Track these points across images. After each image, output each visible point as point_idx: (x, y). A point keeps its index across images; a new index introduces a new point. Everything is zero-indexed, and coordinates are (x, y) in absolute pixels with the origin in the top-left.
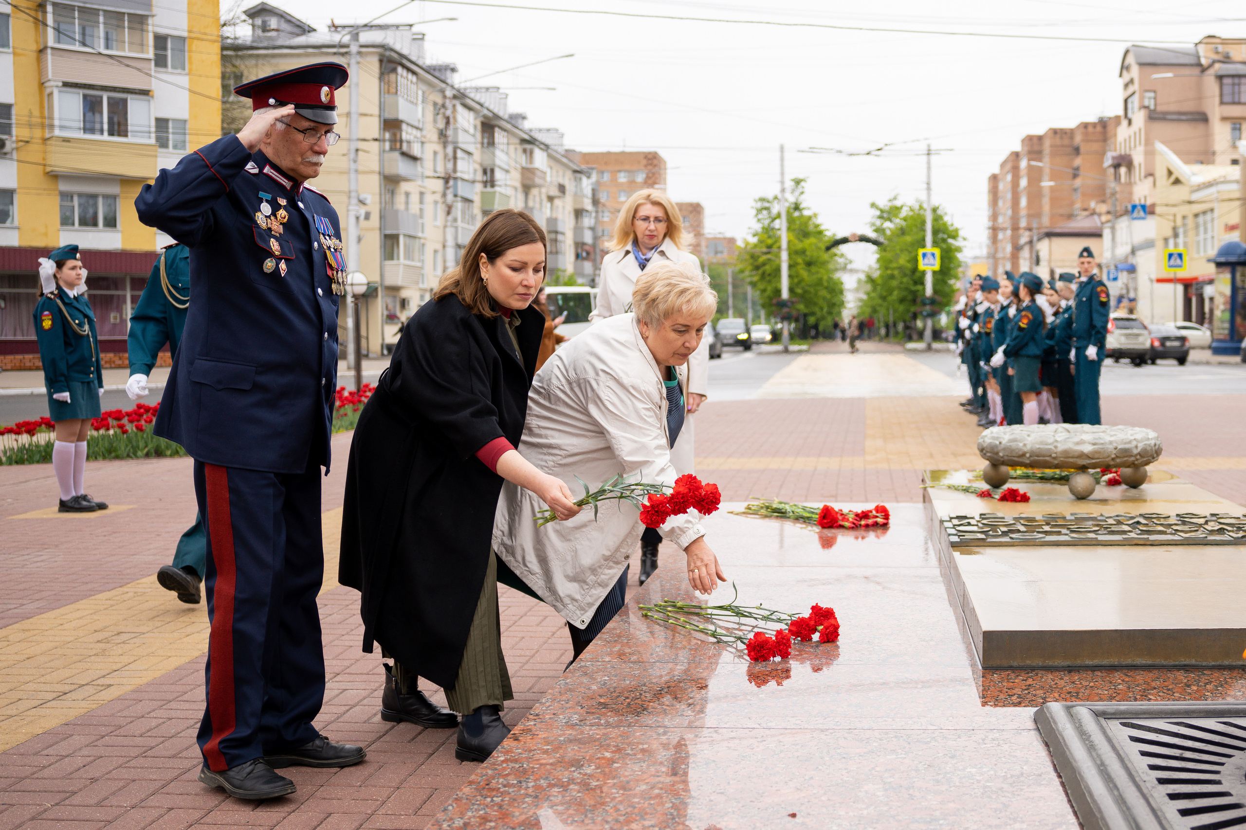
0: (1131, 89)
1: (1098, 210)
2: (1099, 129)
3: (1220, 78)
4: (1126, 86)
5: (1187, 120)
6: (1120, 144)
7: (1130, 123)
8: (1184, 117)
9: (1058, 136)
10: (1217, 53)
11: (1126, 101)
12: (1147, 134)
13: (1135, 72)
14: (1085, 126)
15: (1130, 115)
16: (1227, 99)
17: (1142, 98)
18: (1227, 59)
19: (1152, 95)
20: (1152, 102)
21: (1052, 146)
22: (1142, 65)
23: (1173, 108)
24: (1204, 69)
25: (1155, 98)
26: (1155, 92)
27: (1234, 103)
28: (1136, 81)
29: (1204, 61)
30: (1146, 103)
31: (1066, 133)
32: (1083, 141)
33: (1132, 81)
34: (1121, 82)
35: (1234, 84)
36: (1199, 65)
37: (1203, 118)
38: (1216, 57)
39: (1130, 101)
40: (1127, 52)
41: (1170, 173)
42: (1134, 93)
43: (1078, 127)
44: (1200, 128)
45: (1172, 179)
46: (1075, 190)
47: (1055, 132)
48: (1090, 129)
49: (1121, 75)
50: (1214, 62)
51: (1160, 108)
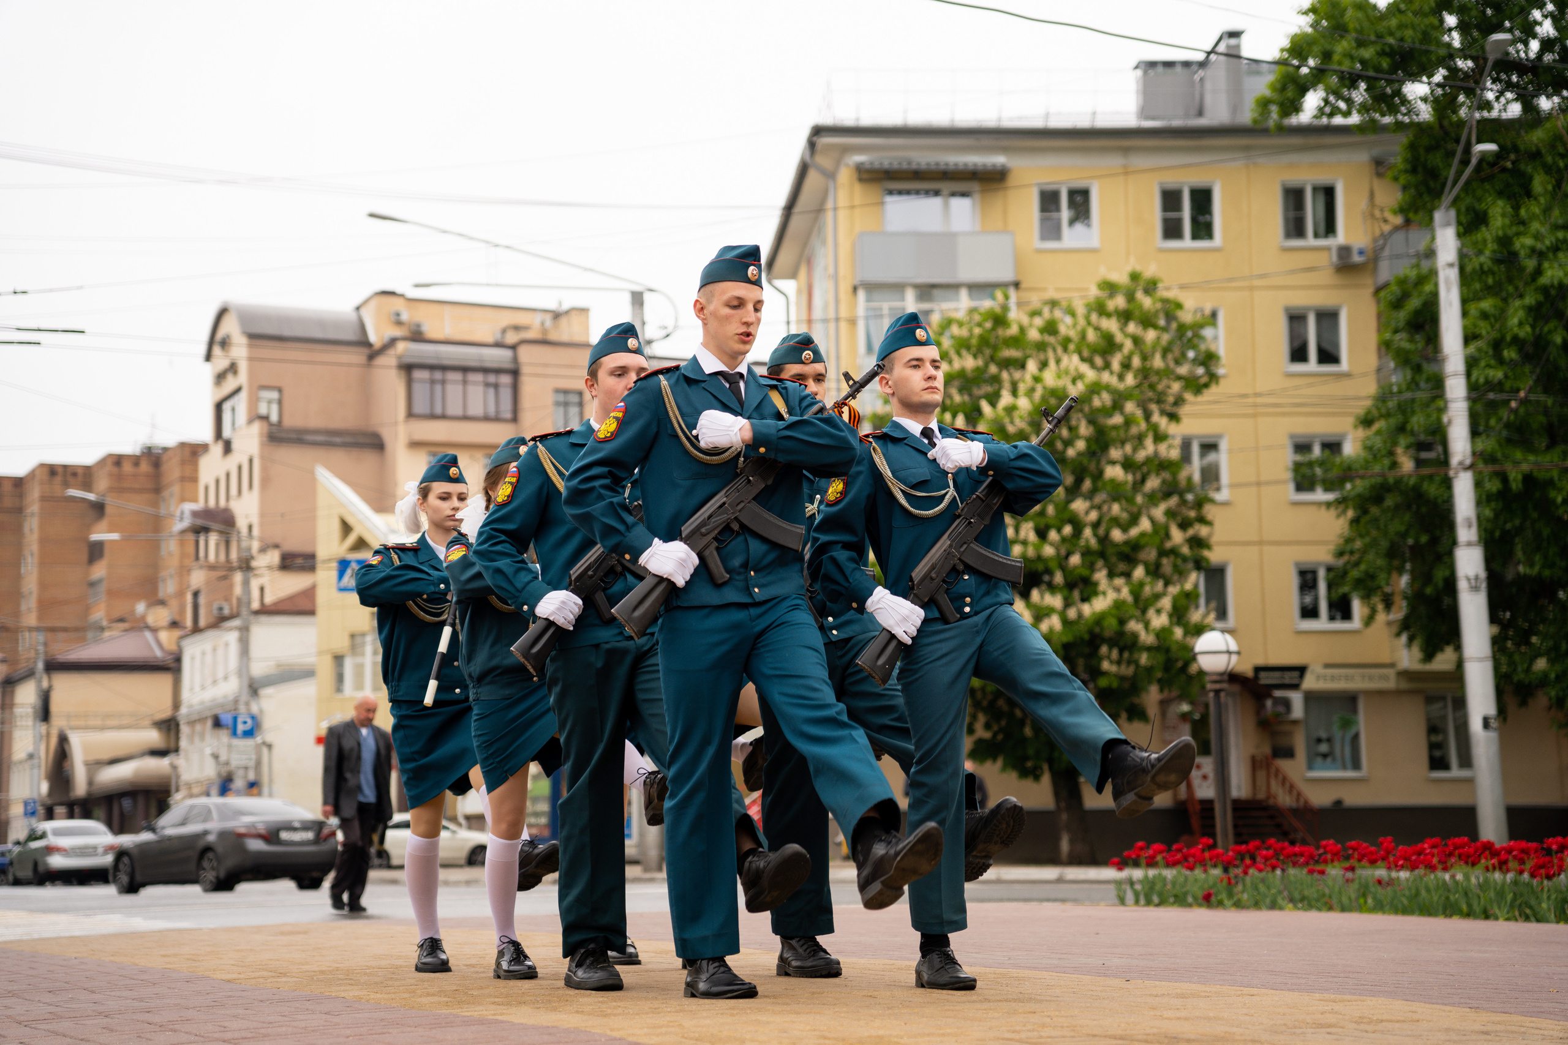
0: (230, 384)
1: (150, 620)
2: (145, 467)
3: (408, 368)
4: (220, 378)
5: (345, 445)
6: (207, 488)
7: (228, 448)
8: (338, 440)
9: (58, 479)
10: (399, 323)
11: (219, 407)
12: (264, 469)
13: (240, 350)
14: (118, 460)
15: (227, 432)
16: (420, 407)
17: (253, 402)
18: (417, 336)
19: (275, 395)
20: (275, 408)
21: (43, 499)
22: (255, 337)
23: (315, 421)
24: (373, 353)
25: (280, 402)
26: (280, 390)
27: (433, 416)
28: (243, 367)
29: (373, 338)
30: (263, 409)
31: (75, 474)
32: (111, 489)
33: (233, 368)
34: (208, 371)
35: (433, 382)
36: (365, 343)
37: (374, 443)
38: (397, 332)
39: (227, 407)
40: (222, 313)
41: (346, 528)
42: (238, 390)
43: (102, 462)
44: (369, 458)
45: (352, 539)
46: (92, 584)
47: (52, 471)
48: (127, 467)
49: (208, 357)
50: (393, 341)
51: (288, 422)
